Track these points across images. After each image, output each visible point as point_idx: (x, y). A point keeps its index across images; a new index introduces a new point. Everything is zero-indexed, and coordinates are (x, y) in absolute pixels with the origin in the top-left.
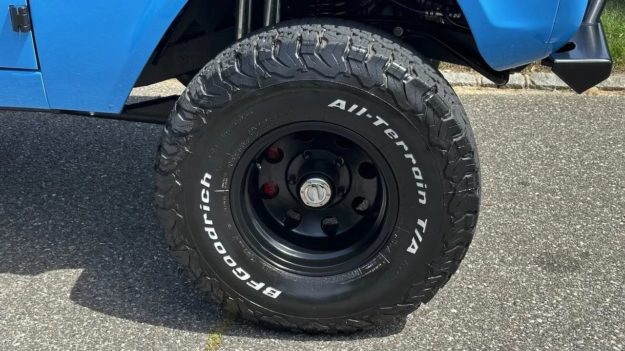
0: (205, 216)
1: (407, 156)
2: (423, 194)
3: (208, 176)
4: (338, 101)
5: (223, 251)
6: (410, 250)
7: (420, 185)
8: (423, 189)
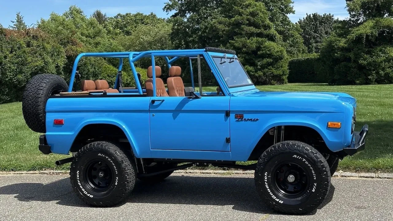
0: (266, 182)
1: (311, 168)
2: (315, 177)
3: (266, 173)
4: (295, 155)
5: (270, 191)
6: (313, 191)
7: (314, 175)
8: (315, 176)
